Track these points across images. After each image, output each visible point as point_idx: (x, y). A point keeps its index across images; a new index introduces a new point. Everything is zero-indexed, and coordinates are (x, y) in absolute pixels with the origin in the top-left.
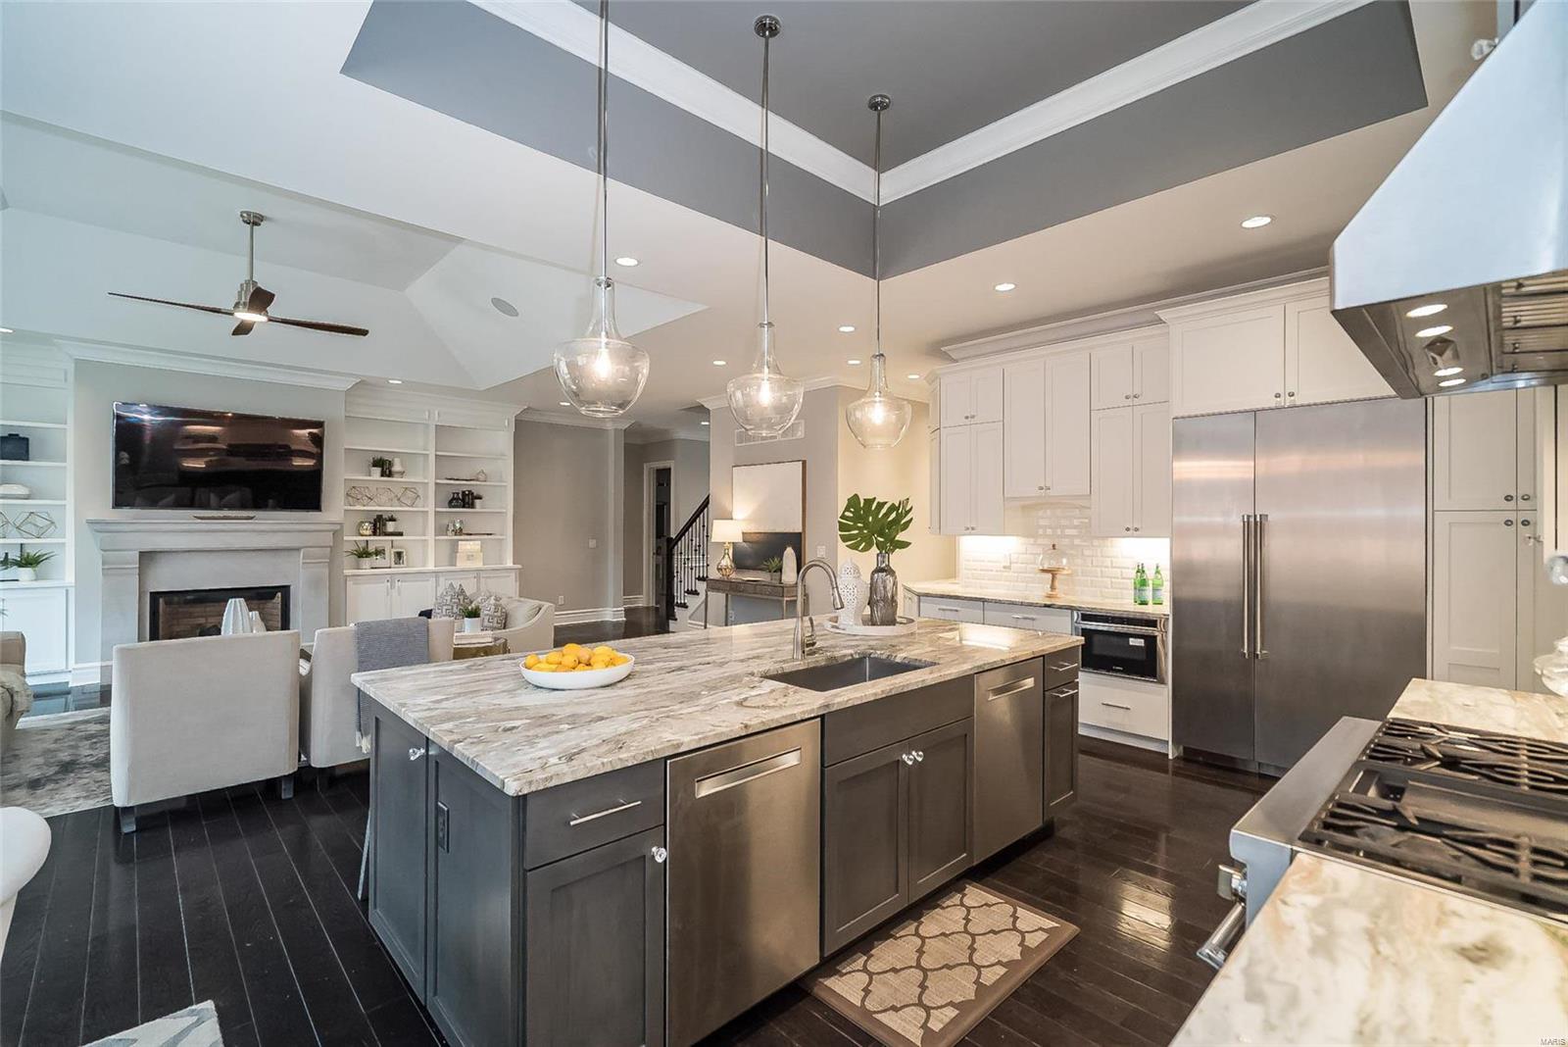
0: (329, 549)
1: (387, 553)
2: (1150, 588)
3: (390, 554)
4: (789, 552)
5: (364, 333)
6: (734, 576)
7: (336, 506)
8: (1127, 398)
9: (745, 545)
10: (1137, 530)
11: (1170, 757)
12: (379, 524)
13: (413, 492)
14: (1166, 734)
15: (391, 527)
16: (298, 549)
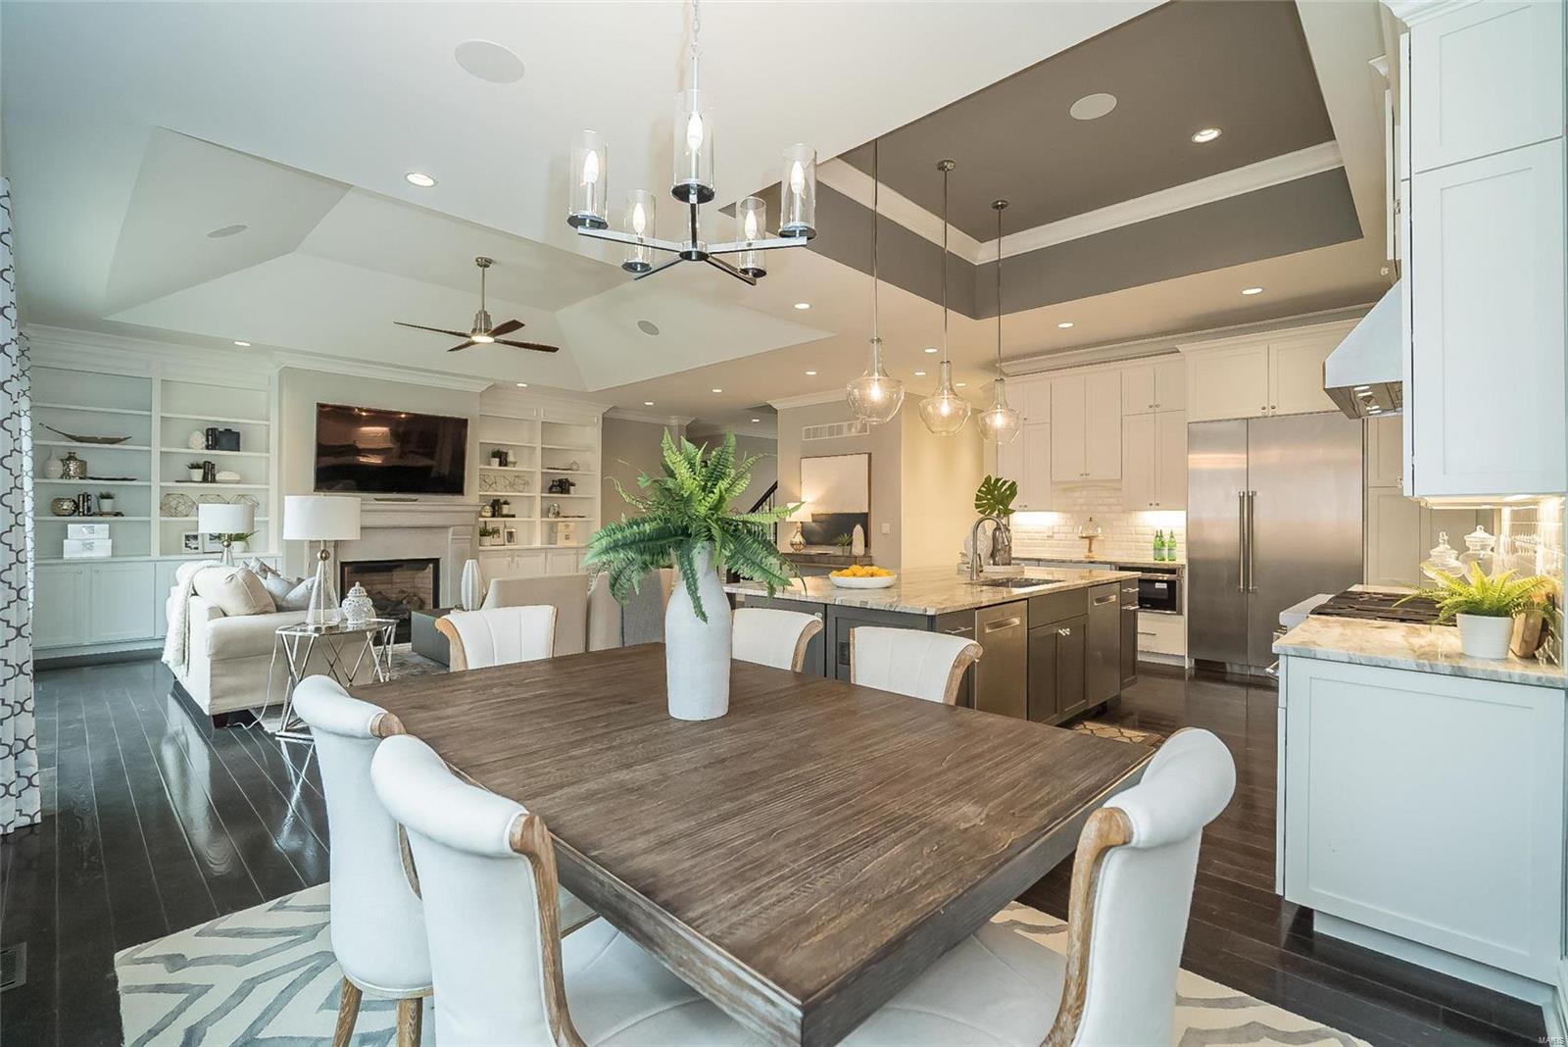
0: (471, 528)
1: (501, 531)
2: (1166, 548)
3: (504, 533)
4: (858, 530)
5: (555, 350)
6: (804, 551)
7: (475, 491)
8: (1151, 407)
9: (814, 524)
10: (1158, 504)
11: (1187, 667)
12: (497, 507)
13: (521, 481)
14: (1181, 649)
15: (505, 510)
16: (445, 527)
